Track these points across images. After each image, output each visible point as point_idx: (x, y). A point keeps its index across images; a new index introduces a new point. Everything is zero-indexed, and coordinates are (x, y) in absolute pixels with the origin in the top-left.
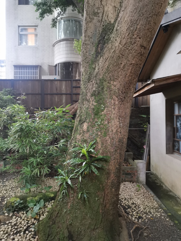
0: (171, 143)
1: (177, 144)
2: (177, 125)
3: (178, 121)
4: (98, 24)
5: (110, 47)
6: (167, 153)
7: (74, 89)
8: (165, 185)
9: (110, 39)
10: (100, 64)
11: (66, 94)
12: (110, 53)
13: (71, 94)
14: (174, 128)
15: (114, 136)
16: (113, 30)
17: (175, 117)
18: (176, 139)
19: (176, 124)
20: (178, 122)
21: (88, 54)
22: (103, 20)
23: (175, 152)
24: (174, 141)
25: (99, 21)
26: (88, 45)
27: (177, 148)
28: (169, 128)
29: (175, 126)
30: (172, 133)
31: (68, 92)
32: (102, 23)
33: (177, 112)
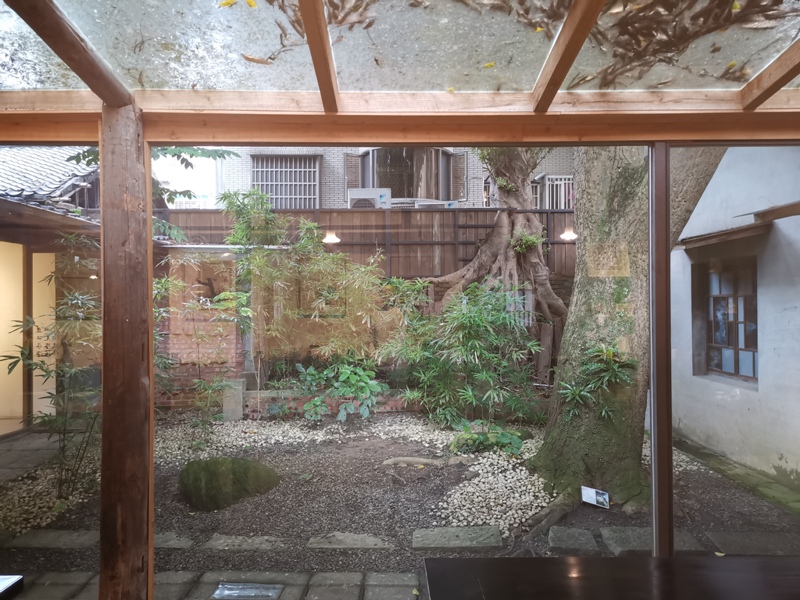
0: (703, 354)
1: (716, 353)
2: (715, 316)
3: (719, 307)
4: (608, 163)
5: (637, 206)
6: (694, 374)
7: (461, 231)
8: (689, 439)
9: (637, 194)
10: (620, 228)
11: (442, 244)
12: (637, 215)
13: (454, 244)
14: (709, 323)
15: (642, 333)
16: (641, 182)
17: (712, 299)
18: (713, 344)
19: (715, 313)
20: (719, 310)
21: (594, 209)
22: (618, 158)
23: (712, 370)
24: (709, 349)
25: (609, 158)
26: (594, 195)
27: (716, 361)
28: (699, 323)
29: (712, 318)
30: (704, 333)
31: (448, 239)
32: (616, 162)
33: (715, 291)
